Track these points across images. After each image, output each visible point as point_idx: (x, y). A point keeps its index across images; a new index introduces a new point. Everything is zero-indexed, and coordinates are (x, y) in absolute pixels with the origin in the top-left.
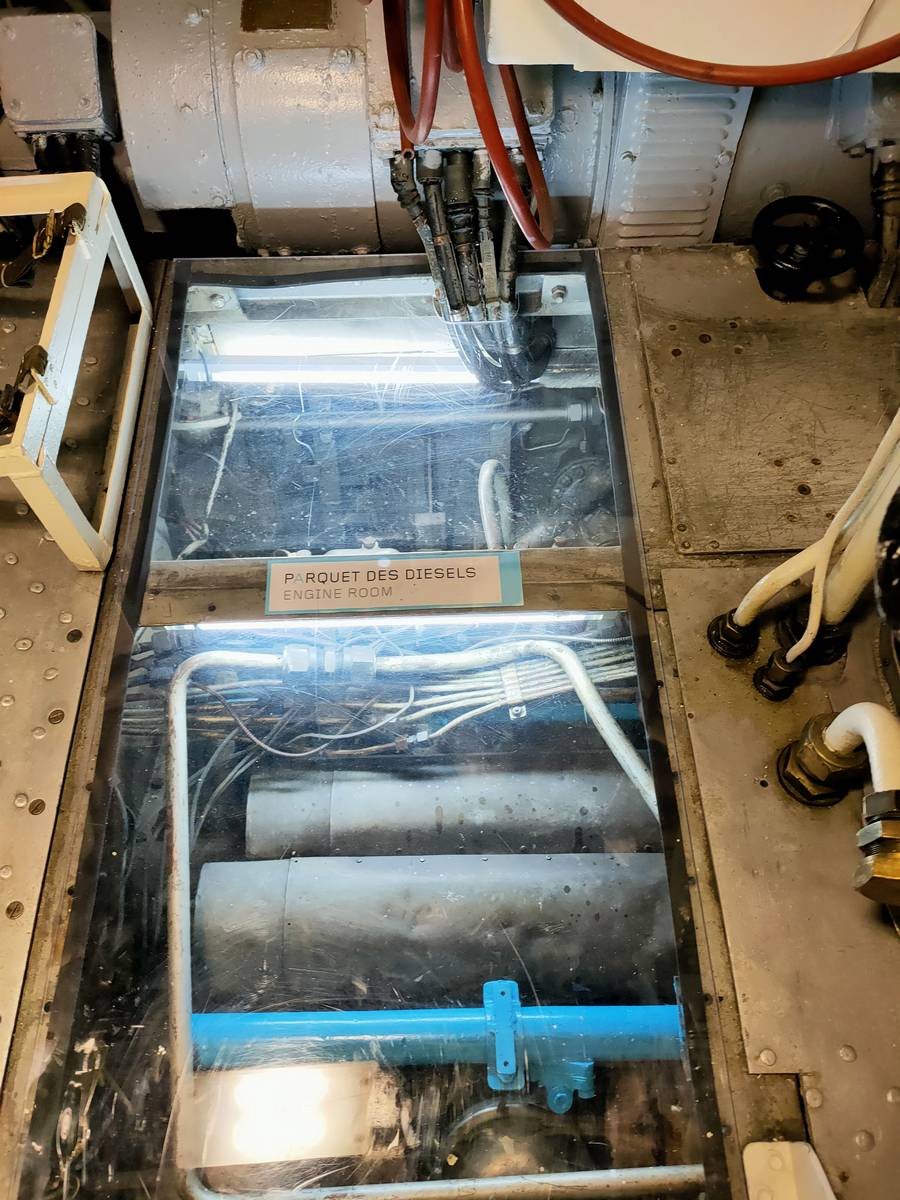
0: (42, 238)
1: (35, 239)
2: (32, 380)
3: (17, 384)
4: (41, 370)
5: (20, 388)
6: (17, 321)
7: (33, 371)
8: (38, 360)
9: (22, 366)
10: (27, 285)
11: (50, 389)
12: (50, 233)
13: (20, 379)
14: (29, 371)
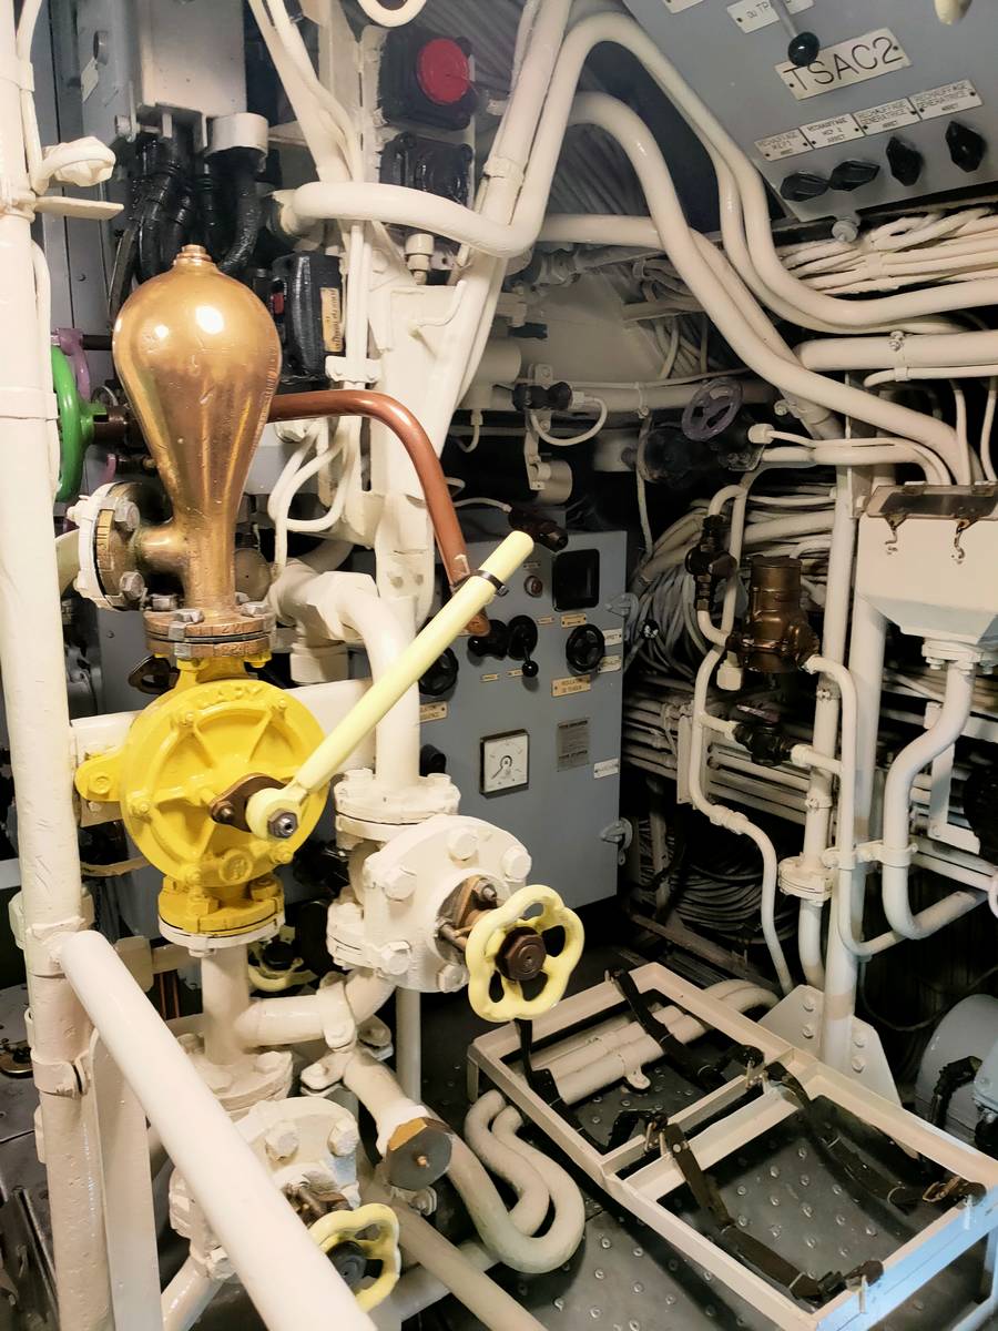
0: (939, 1189)
1: (934, 1185)
2: (859, 1284)
3: (845, 1278)
4: (871, 1281)
5: (847, 1281)
6: (881, 1230)
7: (864, 1278)
8: (873, 1272)
9: (859, 1268)
10: (906, 1213)
11: (867, 1300)
12: (947, 1190)
13: (851, 1276)
14: (861, 1276)
